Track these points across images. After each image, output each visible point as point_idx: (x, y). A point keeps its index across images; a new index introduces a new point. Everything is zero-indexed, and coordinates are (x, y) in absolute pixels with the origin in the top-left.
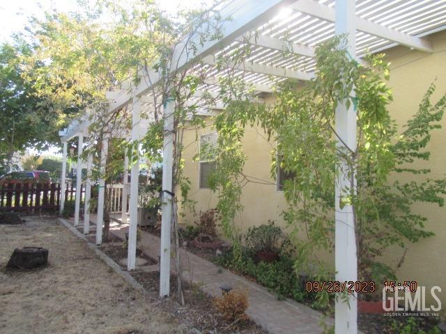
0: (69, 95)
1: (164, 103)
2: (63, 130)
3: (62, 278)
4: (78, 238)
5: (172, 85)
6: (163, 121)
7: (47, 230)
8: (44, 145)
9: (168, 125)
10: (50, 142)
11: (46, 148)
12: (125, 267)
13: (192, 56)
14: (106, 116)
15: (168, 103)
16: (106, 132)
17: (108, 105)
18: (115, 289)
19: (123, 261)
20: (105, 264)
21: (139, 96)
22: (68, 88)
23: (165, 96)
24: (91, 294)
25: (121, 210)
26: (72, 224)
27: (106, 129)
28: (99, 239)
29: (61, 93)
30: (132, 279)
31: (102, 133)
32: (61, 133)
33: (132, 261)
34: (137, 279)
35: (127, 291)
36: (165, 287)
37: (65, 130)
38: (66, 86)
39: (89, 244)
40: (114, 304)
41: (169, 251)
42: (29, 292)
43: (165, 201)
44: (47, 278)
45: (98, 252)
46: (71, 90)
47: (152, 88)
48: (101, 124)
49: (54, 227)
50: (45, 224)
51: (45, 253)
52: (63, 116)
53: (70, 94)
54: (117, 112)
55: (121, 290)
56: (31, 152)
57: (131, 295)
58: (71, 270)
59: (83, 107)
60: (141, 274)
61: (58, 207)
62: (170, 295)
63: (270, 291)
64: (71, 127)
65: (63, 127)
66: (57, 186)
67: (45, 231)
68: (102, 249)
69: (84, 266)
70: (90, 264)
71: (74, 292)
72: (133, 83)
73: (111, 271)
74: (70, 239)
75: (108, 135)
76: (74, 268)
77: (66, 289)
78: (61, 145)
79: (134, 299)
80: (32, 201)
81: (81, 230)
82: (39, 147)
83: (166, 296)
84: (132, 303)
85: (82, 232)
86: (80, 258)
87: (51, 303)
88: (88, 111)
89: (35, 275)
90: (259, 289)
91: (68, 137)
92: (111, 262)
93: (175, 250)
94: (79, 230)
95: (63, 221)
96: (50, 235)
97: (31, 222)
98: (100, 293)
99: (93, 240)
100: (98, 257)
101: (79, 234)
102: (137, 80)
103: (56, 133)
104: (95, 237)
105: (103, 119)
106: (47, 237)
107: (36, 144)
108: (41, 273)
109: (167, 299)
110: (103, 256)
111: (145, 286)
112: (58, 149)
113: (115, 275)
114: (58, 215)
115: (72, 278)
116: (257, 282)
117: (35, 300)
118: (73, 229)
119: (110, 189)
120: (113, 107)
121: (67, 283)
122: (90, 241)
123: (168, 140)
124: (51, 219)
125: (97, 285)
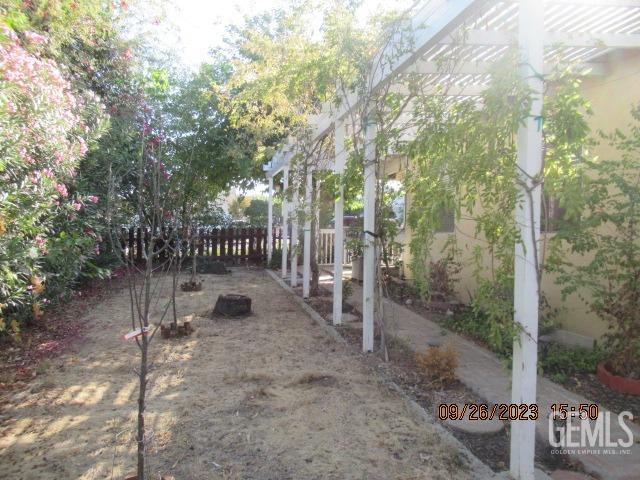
0: (268, 123)
1: (364, 128)
2: (266, 164)
3: (264, 327)
4: (285, 291)
5: (372, 105)
6: (362, 151)
7: (253, 281)
8: (249, 183)
9: (369, 154)
10: (255, 179)
11: (252, 186)
12: (330, 322)
13: (388, 71)
14: (310, 145)
15: (368, 127)
16: (311, 164)
17: (311, 132)
18: (315, 341)
19: (329, 316)
20: (310, 316)
21: (342, 119)
22: (267, 114)
23: (365, 119)
24: (291, 343)
25: (333, 262)
26: (280, 276)
27: (310, 161)
28: (306, 291)
29: (261, 122)
30: (336, 333)
31: (306, 165)
32: (266, 168)
33: (338, 316)
34: (343, 335)
35: (328, 343)
36: (368, 343)
37: (269, 163)
38: (265, 112)
39: (296, 297)
40: (312, 352)
41: (372, 300)
42: (232, 336)
43: (366, 243)
44: (249, 325)
45: (304, 305)
46: (271, 117)
47: (350, 112)
48: (305, 155)
49: (260, 279)
50: (251, 275)
51: (248, 302)
52: (262, 149)
53: (270, 122)
54: (322, 138)
55: (322, 341)
56: (236, 191)
57: (332, 347)
58: (274, 320)
59: (285, 136)
60: (348, 330)
61: (265, 256)
62: (375, 351)
63: (499, 358)
64: (275, 159)
65: (266, 160)
66: (263, 232)
67: (250, 282)
68: (309, 303)
69: (287, 317)
70: (294, 316)
71: (274, 339)
72: (333, 105)
73: (315, 323)
74: (276, 290)
75: (313, 168)
76: (277, 318)
77: (267, 336)
78: (267, 182)
79: (334, 351)
80: (237, 249)
81: (288, 283)
82: (244, 186)
83: (369, 352)
84: (331, 354)
85: (290, 285)
86: (284, 310)
87: (252, 346)
88: (291, 140)
89: (239, 323)
90: (486, 355)
91: (273, 172)
92: (316, 316)
93: (378, 300)
94: (286, 282)
95: (271, 273)
96: (255, 286)
97: (237, 272)
98: (300, 342)
99: (300, 293)
100: (303, 311)
101: (286, 287)
102: (338, 101)
103: (261, 167)
104: (302, 291)
105: (307, 148)
106: (251, 288)
107: (241, 182)
108: (244, 321)
109: (370, 355)
110: (309, 309)
111: (349, 342)
112: (263, 187)
113: (318, 328)
114: (265, 266)
115: (274, 327)
116: (489, 348)
117: (237, 342)
118: (280, 281)
119: (324, 235)
120: (317, 134)
121: (268, 331)
122: (297, 294)
123: (369, 172)
124: (258, 270)
125: (297, 335)
